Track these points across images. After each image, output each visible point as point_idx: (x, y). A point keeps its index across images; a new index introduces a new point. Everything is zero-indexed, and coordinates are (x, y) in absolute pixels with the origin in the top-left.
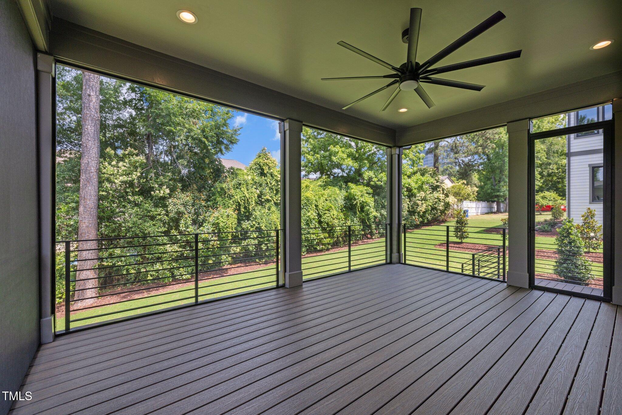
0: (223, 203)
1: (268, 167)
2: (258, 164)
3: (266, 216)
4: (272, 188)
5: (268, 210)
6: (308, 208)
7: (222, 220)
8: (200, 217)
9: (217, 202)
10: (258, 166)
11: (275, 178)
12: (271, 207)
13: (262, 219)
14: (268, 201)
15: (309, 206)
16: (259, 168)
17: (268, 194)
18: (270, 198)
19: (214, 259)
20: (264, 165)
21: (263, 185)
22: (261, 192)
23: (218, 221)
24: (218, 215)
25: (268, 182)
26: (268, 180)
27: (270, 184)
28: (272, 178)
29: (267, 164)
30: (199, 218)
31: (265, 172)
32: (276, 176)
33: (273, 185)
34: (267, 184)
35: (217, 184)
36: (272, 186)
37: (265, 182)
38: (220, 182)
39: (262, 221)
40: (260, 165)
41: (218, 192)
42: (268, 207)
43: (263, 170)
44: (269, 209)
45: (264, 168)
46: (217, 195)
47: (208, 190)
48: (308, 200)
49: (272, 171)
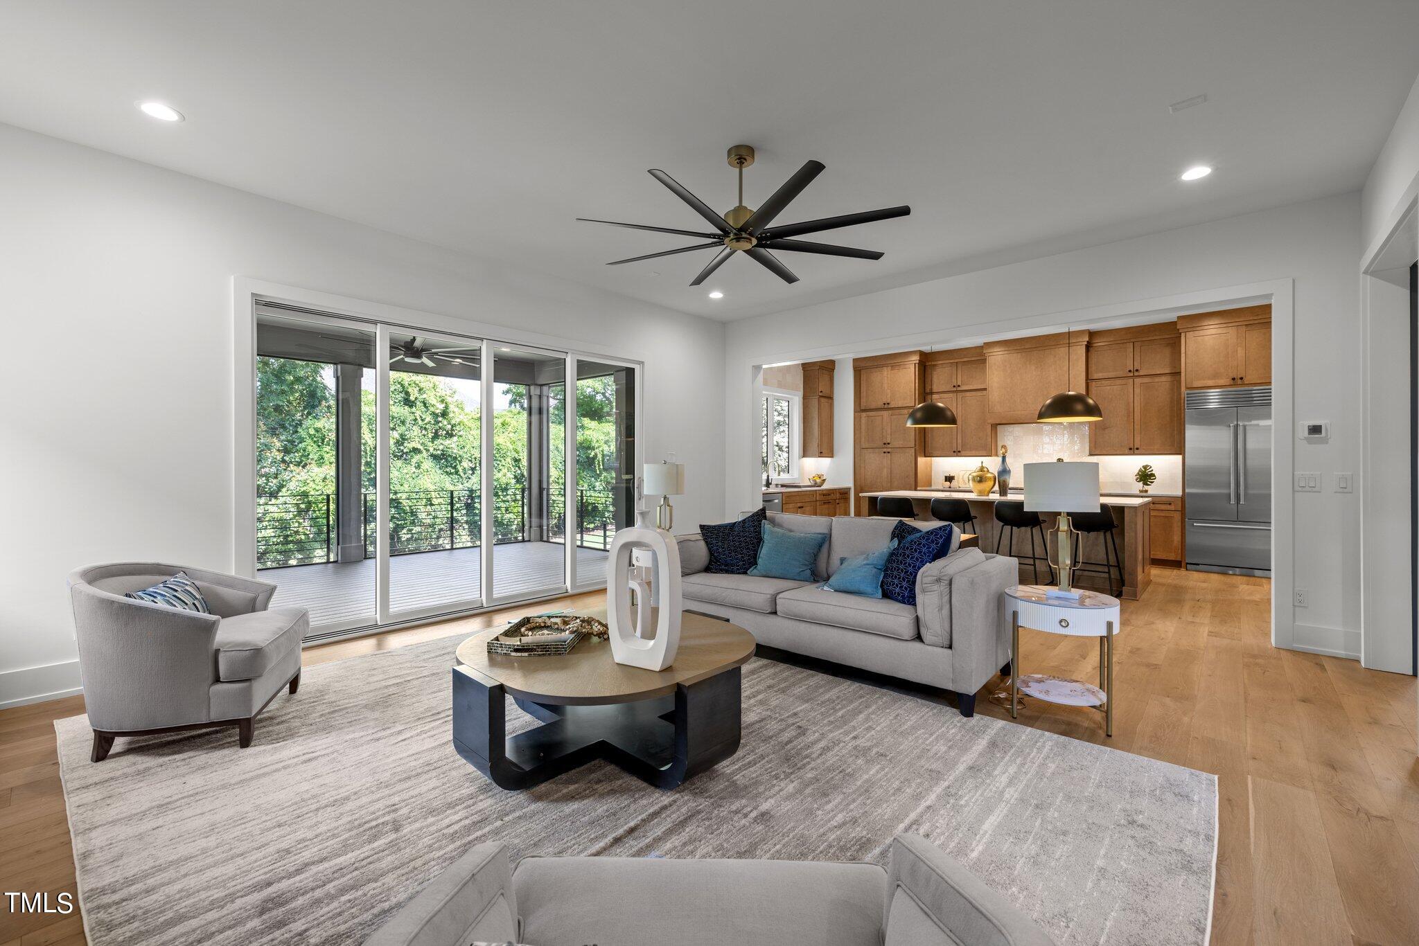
0: (320, 455)
1: (418, 389)
2: (399, 383)
3: (410, 480)
4: (425, 429)
5: (416, 468)
6: (498, 464)
7: (314, 486)
8: (272, 482)
9: (309, 454)
10: (399, 386)
11: (432, 409)
12: (422, 462)
13: (402, 485)
14: (416, 451)
15: (500, 461)
16: (401, 389)
17: (417, 439)
18: (419, 446)
19: (300, 556)
20: (409, 385)
21: (408, 422)
22: (402, 435)
23: (305, 488)
24: (306, 477)
25: (418, 417)
26: (418, 414)
27: (423, 420)
28: (425, 409)
29: (415, 383)
30: (270, 484)
31: (412, 398)
32: (433, 406)
33: (426, 422)
34: (416, 420)
35: (308, 422)
36: (426, 424)
37: (410, 418)
38: (315, 417)
39: (402, 487)
40: (402, 385)
41: (310, 436)
42: (416, 463)
43: (407, 393)
44: (418, 467)
45: (410, 390)
46: (309, 441)
47: (291, 432)
48: (499, 450)
49: (425, 396)
